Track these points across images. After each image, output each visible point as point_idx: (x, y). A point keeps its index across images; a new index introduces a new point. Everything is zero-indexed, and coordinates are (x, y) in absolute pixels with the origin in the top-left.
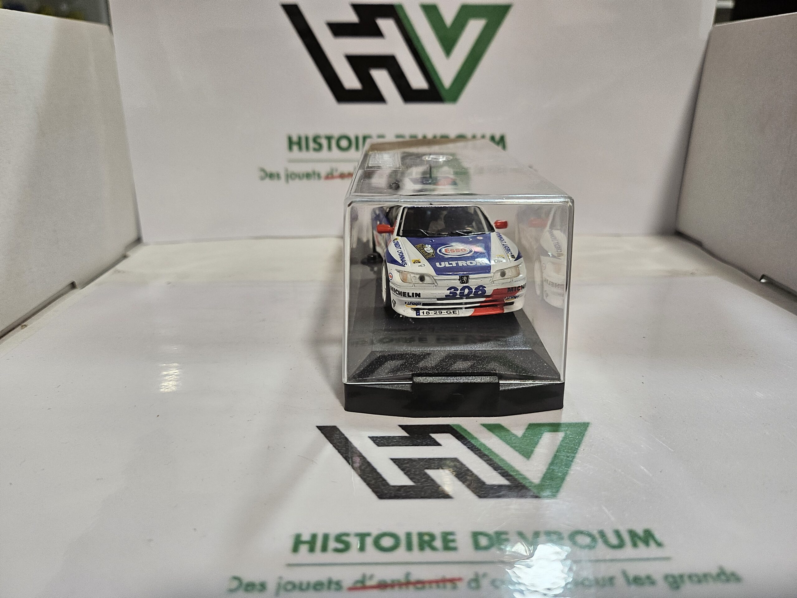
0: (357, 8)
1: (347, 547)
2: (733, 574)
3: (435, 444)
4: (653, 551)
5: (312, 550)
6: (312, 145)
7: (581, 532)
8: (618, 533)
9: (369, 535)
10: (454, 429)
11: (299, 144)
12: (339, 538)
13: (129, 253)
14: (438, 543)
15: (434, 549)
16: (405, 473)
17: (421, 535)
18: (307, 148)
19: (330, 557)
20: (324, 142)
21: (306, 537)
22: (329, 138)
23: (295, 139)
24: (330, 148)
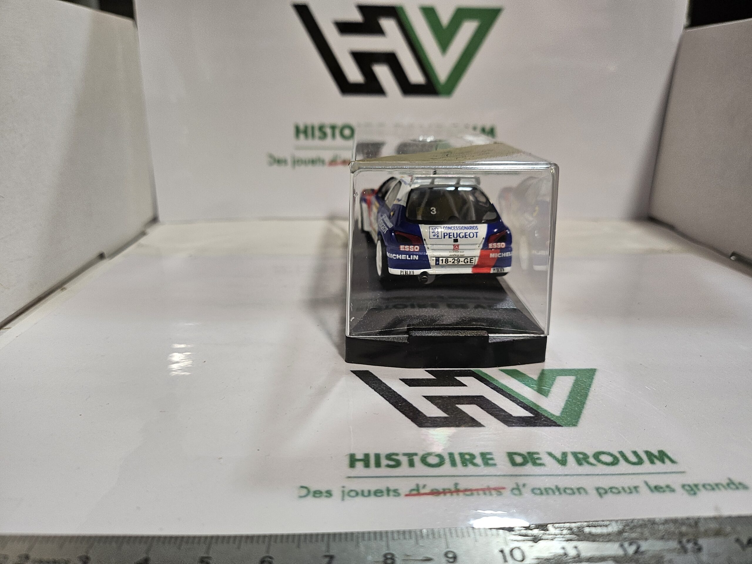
0: (362, 9)
1: (398, 464)
2: (740, 484)
3: (460, 385)
4: (668, 466)
5: (367, 465)
6: (317, 133)
7: (603, 453)
8: (635, 453)
9: (416, 454)
10: (475, 373)
11: (305, 132)
12: (389, 457)
13: (148, 230)
14: (478, 460)
15: (475, 465)
16: (438, 408)
17: (462, 455)
18: (313, 135)
19: (383, 471)
20: (329, 131)
21: (360, 456)
22: (333, 128)
23: (302, 127)
24: (334, 135)
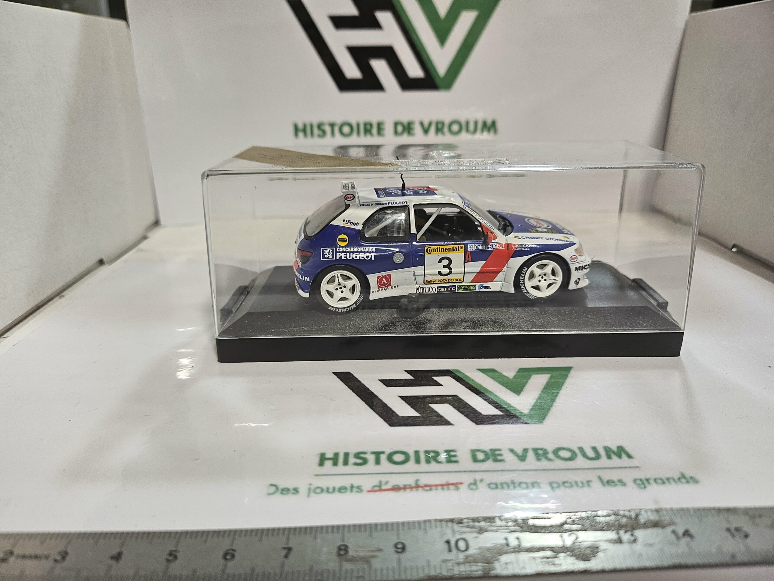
0: (357, 2)
1: (365, 462)
2: (691, 478)
3: (436, 384)
4: (625, 461)
5: (335, 464)
6: (316, 131)
7: (564, 449)
8: (594, 449)
9: (383, 453)
10: (453, 373)
11: (304, 130)
12: (357, 455)
13: (149, 234)
14: (442, 457)
15: (438, 462)
16: (412, 407)
17: (427, 452)
18: (312, 134)
19: (351, 468)
20: (328, 129)
21: (329, 455)
22: (332, 125)
23: (300, 126)
24: (333, 134)
